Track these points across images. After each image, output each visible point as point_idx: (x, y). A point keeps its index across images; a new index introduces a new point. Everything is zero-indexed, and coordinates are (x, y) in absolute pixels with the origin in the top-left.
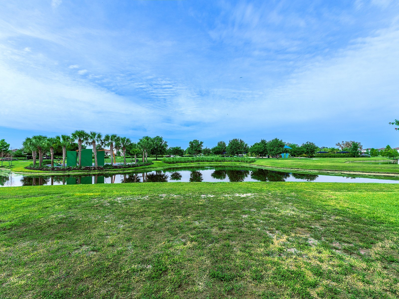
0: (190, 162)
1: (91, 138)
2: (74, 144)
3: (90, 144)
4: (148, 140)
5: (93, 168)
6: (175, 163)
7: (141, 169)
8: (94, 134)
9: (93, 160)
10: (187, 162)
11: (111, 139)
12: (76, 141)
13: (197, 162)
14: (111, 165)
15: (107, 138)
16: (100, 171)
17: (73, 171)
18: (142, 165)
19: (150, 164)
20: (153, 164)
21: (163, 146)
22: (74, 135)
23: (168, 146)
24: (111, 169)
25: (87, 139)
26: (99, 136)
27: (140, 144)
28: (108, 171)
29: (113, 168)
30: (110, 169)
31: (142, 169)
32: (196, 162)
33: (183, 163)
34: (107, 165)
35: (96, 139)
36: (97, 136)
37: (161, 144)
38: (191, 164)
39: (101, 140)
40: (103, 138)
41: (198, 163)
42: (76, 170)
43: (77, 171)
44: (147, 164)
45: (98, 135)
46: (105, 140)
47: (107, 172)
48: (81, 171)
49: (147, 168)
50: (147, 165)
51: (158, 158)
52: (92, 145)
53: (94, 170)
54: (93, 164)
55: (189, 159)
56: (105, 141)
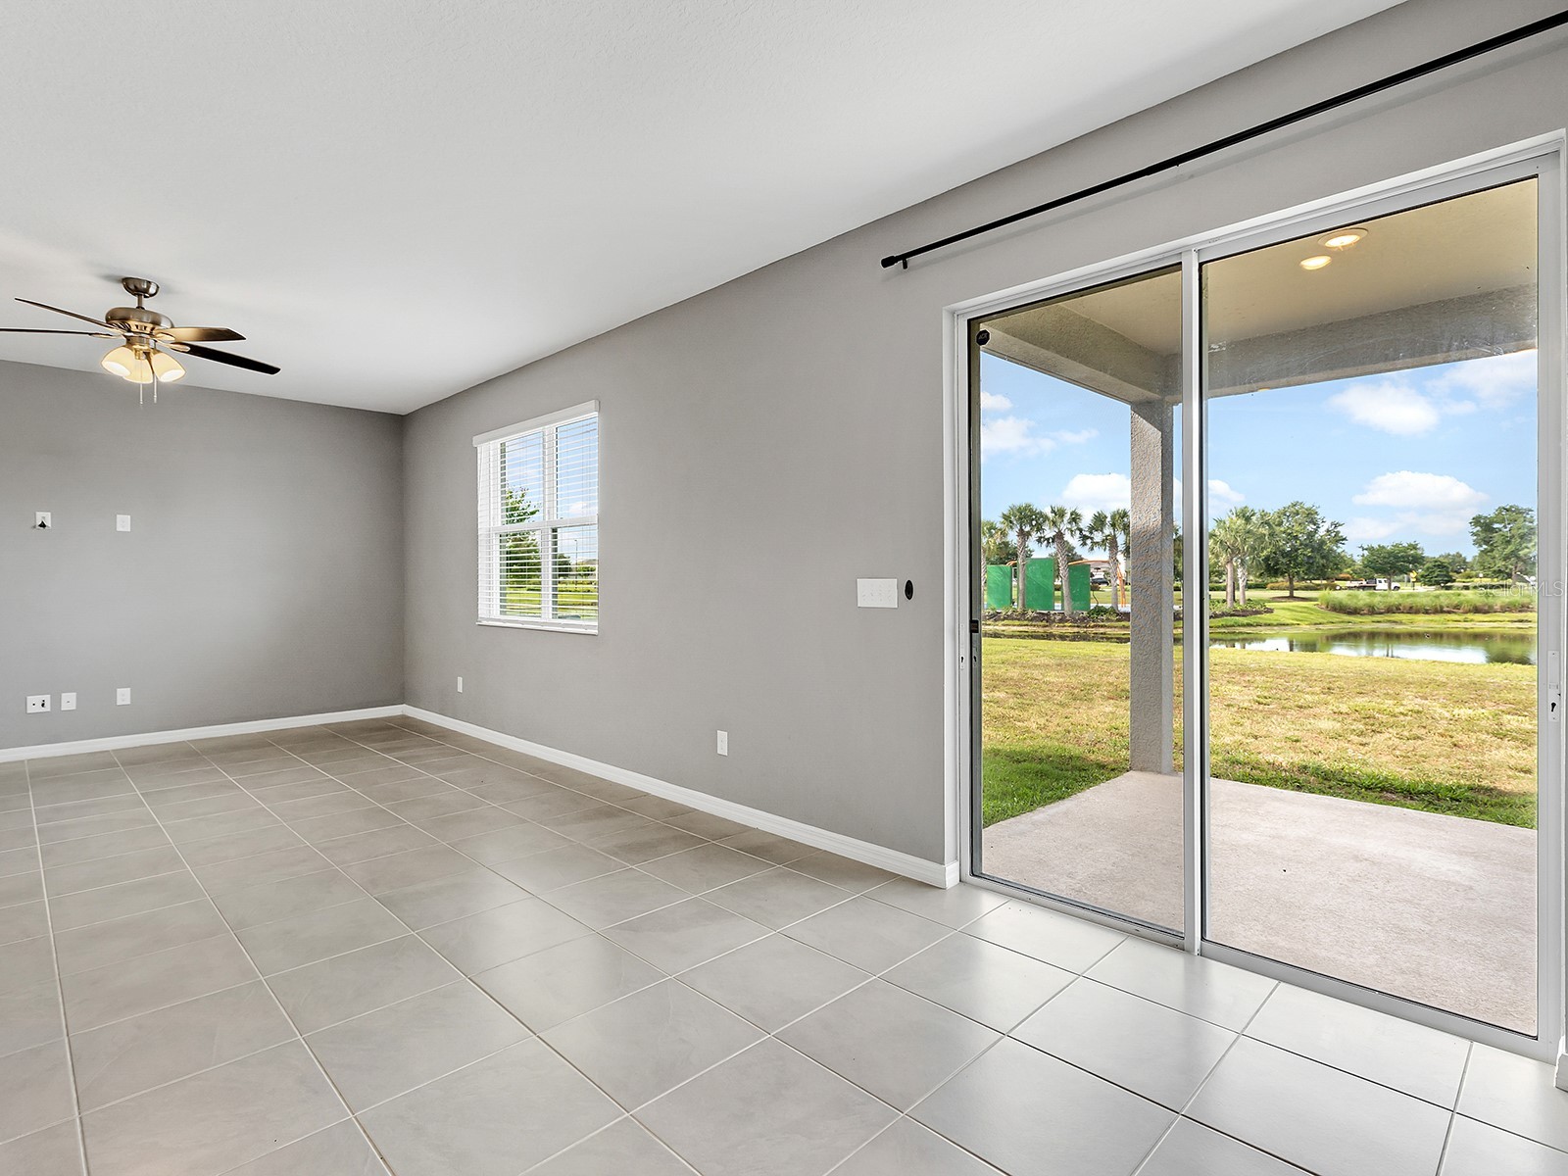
0: (1466, 613)
1: (1054, 523)
2: (1006, 544)
3: (1048, 543)
4: (1248, 519)
5: (1058, 618)
6: (1381, 613)
7: (1219, 627)
8: (1060, 513)
9: (1058, 593)
10: (1449, 612)
11: (1113, 525)
12: (1013, 537)
13: (1511, 611)
14: (1114, 611)
15: (1099, 521)
16: (1078, 627)
17: (1006, 622)
18: (1223, 615)
19: (1258, 612)
20: (1270, 611)
21: (1322, 543)
22: (1006, 517)
23: (1345, 539)
24: (1112, 621)
25: (1039, 529)
26: (1075, 518)
27: (1215, 536)
28: (1102, 626)
29: (1118, 620)
30: (1108, 620)
31: (1223, 626)
32: (1507, 614)
33: (1427, 612)
34: (1100, 611)
35: (1064, 526)
36: (1068, 516)
37: (1311, 535)
38: (1472, 621)
39: (1081, 530)
40: (1086, 521)
41: (1521, 616)
42: (1013, 619)
43: (1017, 622)
44: (1243, 611)
45: (1072, 514)
46: (1092, 529)
47: (1102, 630)
48: (1026, 623)
49: (1243, 626)
50: (1244, 613)
51: (1296, 594)
52: (1055, 545)
53: (1061, 621)
54: (1058, 606)
55: (1462, 598)
56: (1091, 533)
